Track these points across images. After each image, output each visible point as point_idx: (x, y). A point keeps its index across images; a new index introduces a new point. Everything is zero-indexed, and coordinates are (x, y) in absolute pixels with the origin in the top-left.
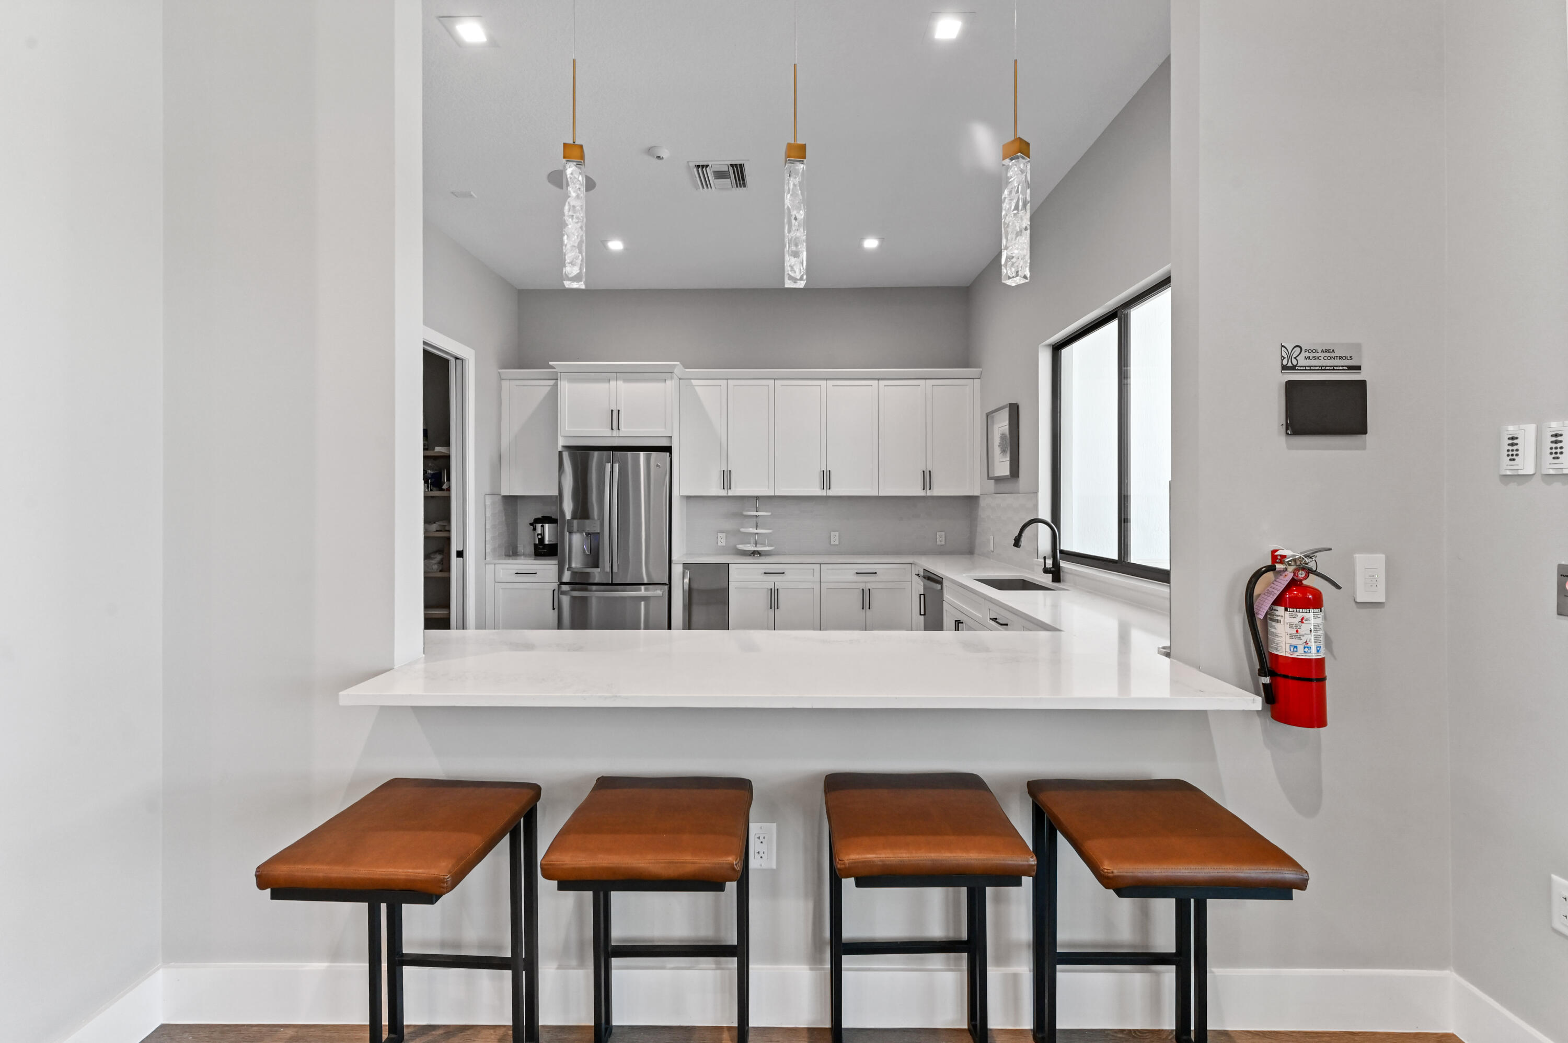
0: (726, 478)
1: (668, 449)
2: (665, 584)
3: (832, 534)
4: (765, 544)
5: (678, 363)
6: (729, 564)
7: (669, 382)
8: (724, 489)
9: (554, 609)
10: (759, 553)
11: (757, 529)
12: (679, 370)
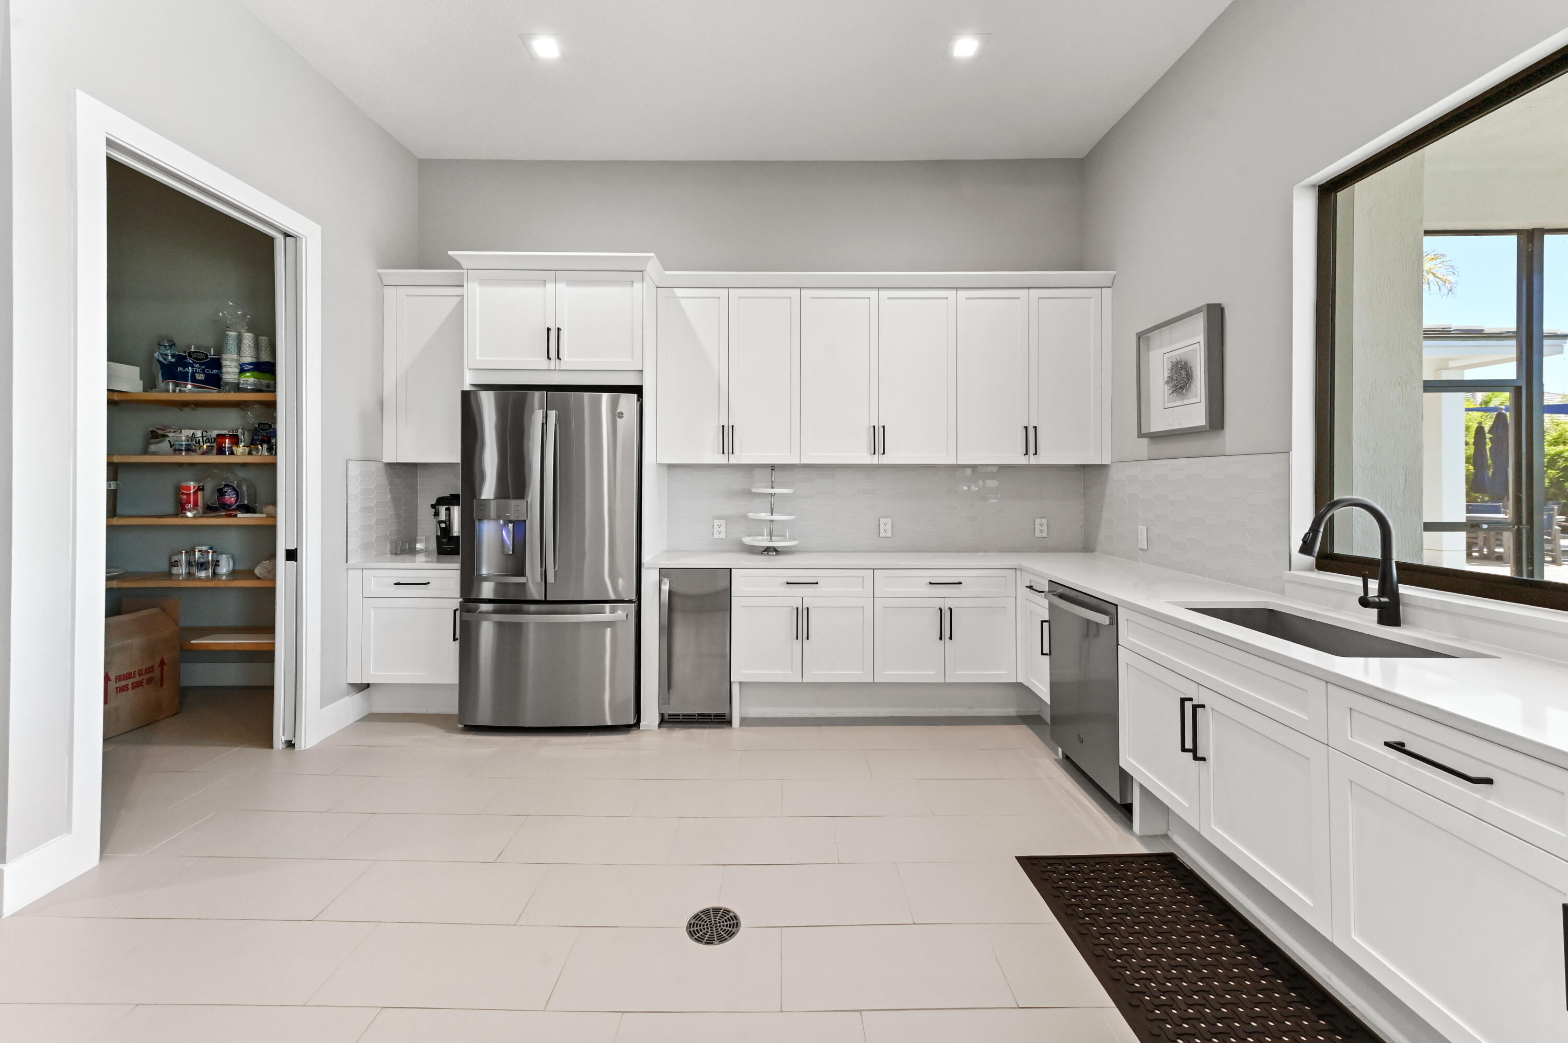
0: (727, 436)
1: (637, 390)
2: (630, 601)
3: (882, 520)
4: (784, 536)
5: (652, 254)
6: (731, 569)
7: (638, 286)
8: (723, 453)
9: (455, 639)
10: (775, 550)
11: (772, 514)
12: (653, 267)
